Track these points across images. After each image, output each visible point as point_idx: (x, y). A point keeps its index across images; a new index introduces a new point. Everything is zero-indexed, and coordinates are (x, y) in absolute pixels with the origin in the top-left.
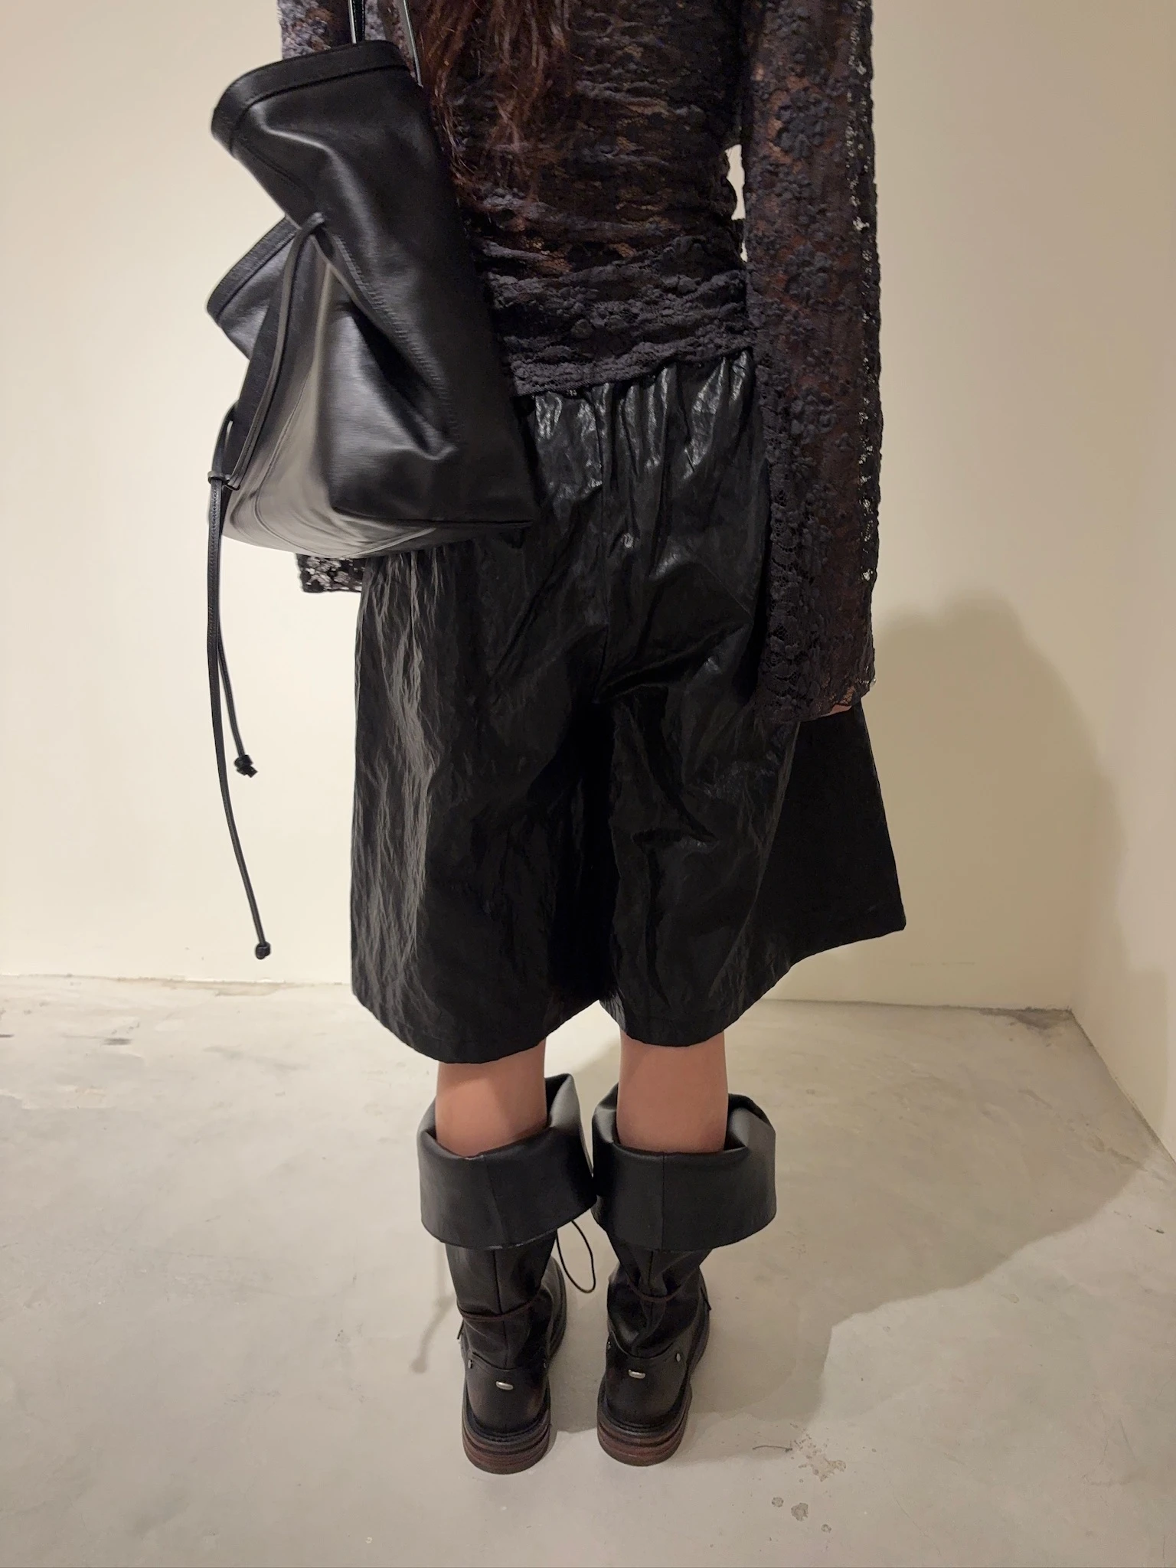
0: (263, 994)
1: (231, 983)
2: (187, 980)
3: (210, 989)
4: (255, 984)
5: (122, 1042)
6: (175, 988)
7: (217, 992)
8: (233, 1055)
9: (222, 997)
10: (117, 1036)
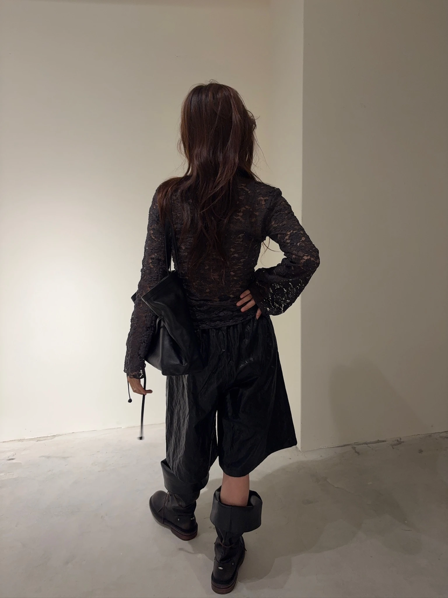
0: (51, 439)
1: (40, 437)
2: (26, 439)
3: (34, 440)
4: (48, 437)
5: (13, 459)
6: (23, 442)
7: (37, 441)
8: (48, 457)
9: (39, 442)
10: (10, 458)
